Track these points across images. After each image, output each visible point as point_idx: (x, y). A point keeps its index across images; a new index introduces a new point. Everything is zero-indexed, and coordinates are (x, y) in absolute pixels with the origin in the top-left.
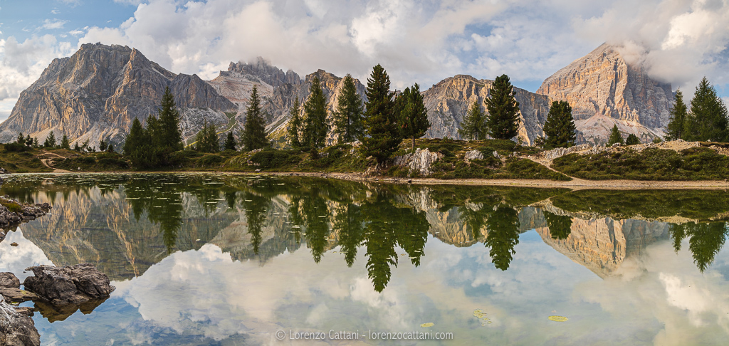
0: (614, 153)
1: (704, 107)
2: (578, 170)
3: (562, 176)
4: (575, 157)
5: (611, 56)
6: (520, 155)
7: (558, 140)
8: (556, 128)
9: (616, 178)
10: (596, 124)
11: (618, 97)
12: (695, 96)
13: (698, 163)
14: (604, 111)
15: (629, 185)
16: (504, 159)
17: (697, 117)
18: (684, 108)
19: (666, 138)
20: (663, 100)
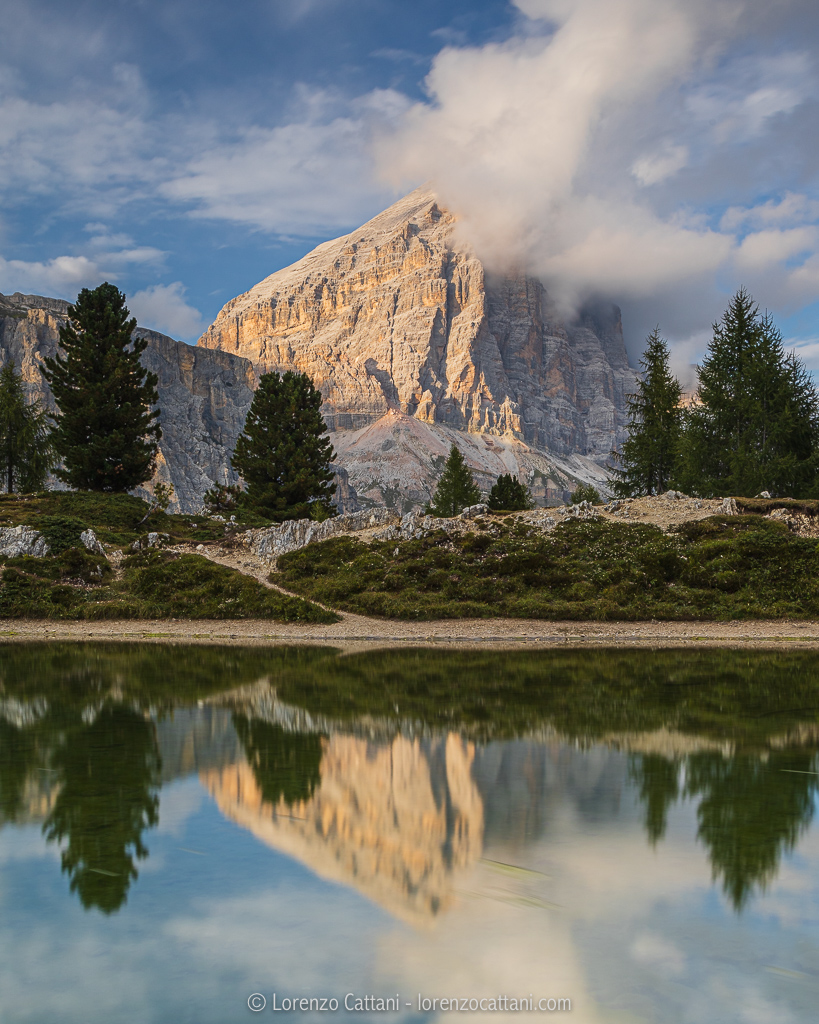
0: (470, 535)
1: (739, 387)
2: (357, 590)
3: (308, 608)
4: (348, 550)
5: (432, 234)
6: (171, 543)
7: (279, 494)
8: (275, 458)
9: (477, 614)
10: (388, 445)
11: (457, 360)
12: (710, 355)
13: (732, 566)
14: (413, 405)
15: (520, 634)
16: (116, 556)
17: (718, 422)
18: (674, 393)
19: (619, 486)
20: (597, 366)
